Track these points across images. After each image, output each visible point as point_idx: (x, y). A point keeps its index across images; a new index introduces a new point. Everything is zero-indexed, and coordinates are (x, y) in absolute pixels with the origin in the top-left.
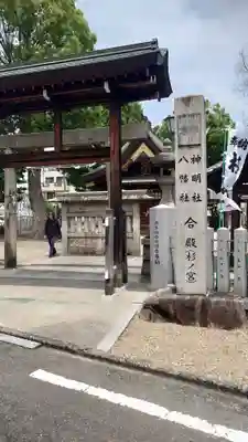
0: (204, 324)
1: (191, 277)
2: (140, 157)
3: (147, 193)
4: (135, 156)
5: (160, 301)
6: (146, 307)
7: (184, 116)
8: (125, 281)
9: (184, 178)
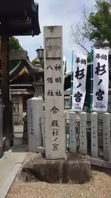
0: (65, 181)
1: (55, 147)
2: (23, 74)
3: (27, 91)
4: (21, 73)
5: (34, 165)
6: (24, 170)
7: (50, 38)
8: (12, 144)
9: (50, 80)
